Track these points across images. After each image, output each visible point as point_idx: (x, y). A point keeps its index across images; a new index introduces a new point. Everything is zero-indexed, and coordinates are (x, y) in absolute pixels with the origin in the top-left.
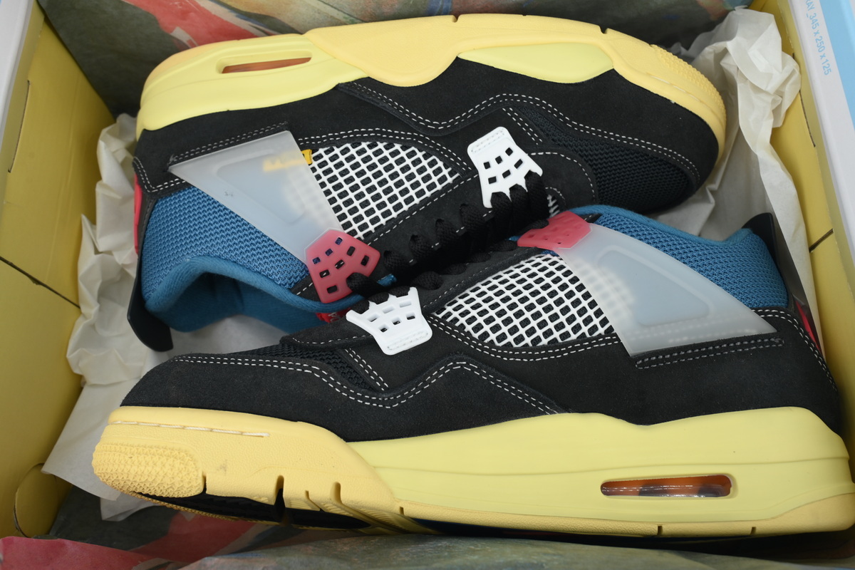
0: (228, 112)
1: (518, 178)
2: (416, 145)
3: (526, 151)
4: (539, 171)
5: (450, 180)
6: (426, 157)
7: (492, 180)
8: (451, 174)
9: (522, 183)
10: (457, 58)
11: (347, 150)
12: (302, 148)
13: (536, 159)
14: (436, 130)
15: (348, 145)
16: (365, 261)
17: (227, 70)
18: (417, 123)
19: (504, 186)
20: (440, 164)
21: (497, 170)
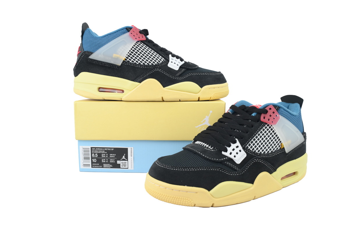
0: (295, 159)
1: (229, 149)
2: (258, 154)
3: (229, 158)
4: (223, 153)
5: (248, 145)
6: (255, 151)
7: (237, 147)
8: (247, 147)
9: (228, 148)
10: (253, 184)
11: (274, 150)
12: (284, 148)
13: (225, 156)
14: (256, 159)
15: (273, 151)
16: (264, 118)
17: (294, 173)
18: (261, 160)
19: (233, 146)
20: (251, 149)
21: (237, 150)
